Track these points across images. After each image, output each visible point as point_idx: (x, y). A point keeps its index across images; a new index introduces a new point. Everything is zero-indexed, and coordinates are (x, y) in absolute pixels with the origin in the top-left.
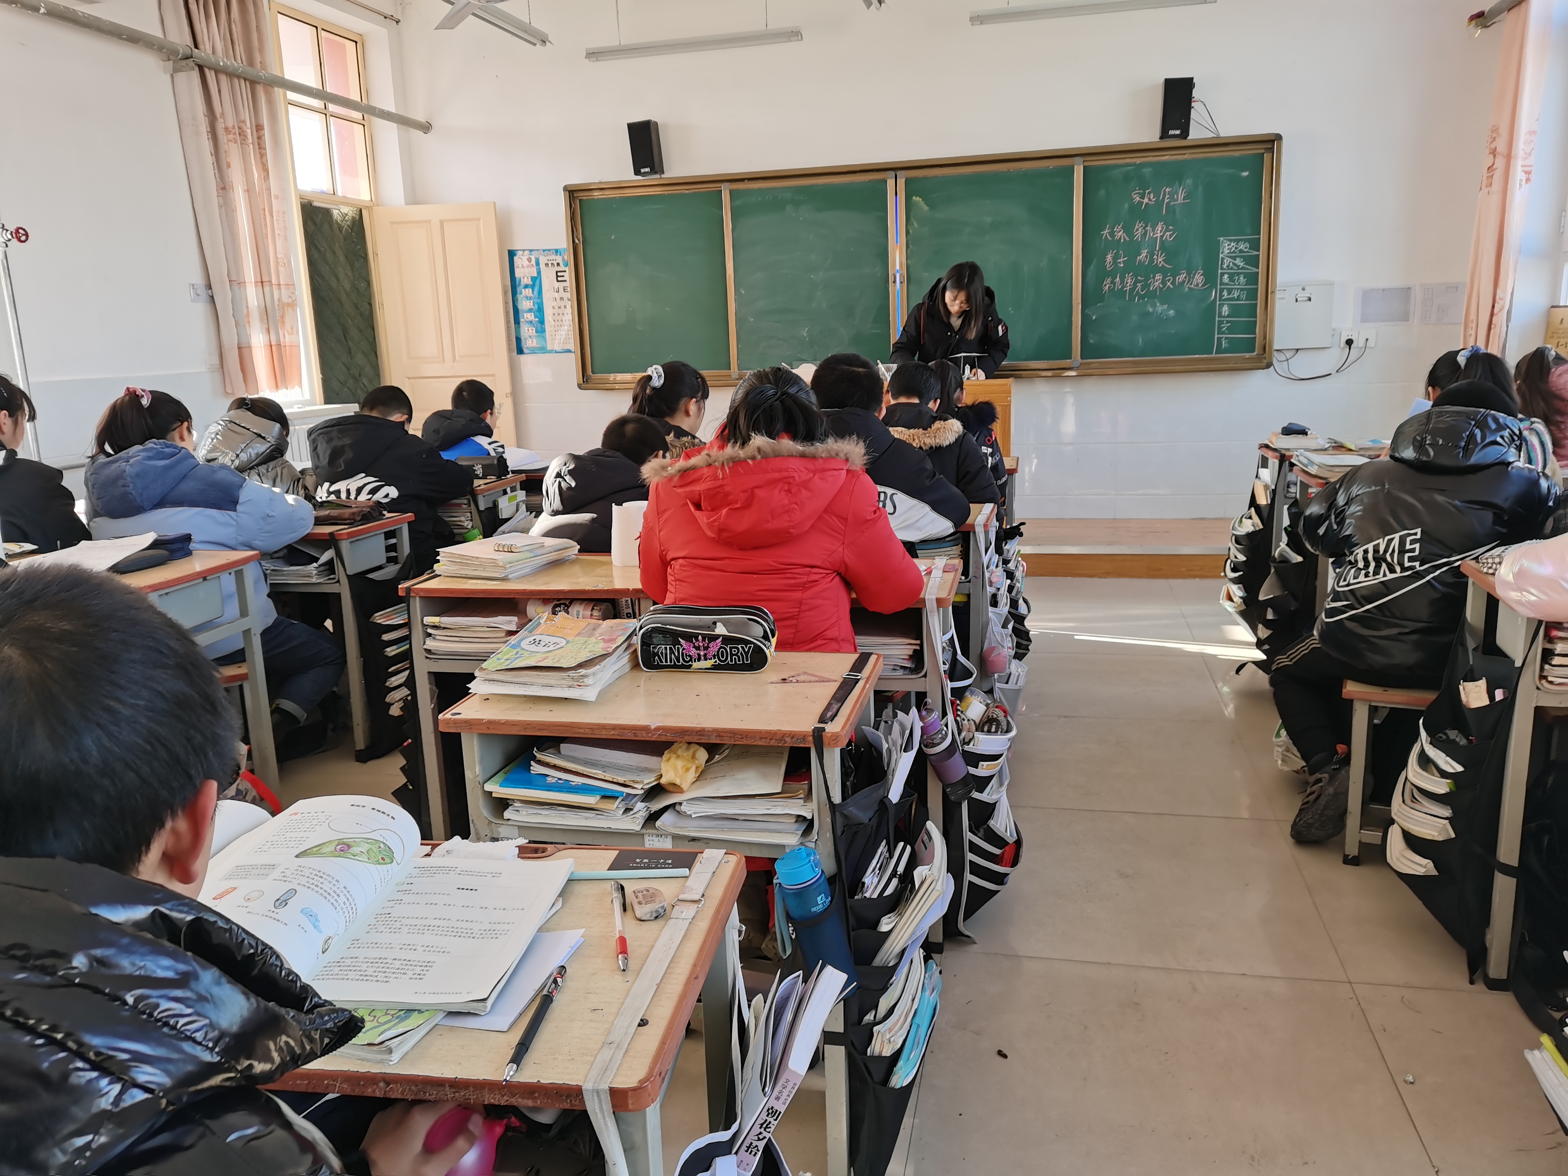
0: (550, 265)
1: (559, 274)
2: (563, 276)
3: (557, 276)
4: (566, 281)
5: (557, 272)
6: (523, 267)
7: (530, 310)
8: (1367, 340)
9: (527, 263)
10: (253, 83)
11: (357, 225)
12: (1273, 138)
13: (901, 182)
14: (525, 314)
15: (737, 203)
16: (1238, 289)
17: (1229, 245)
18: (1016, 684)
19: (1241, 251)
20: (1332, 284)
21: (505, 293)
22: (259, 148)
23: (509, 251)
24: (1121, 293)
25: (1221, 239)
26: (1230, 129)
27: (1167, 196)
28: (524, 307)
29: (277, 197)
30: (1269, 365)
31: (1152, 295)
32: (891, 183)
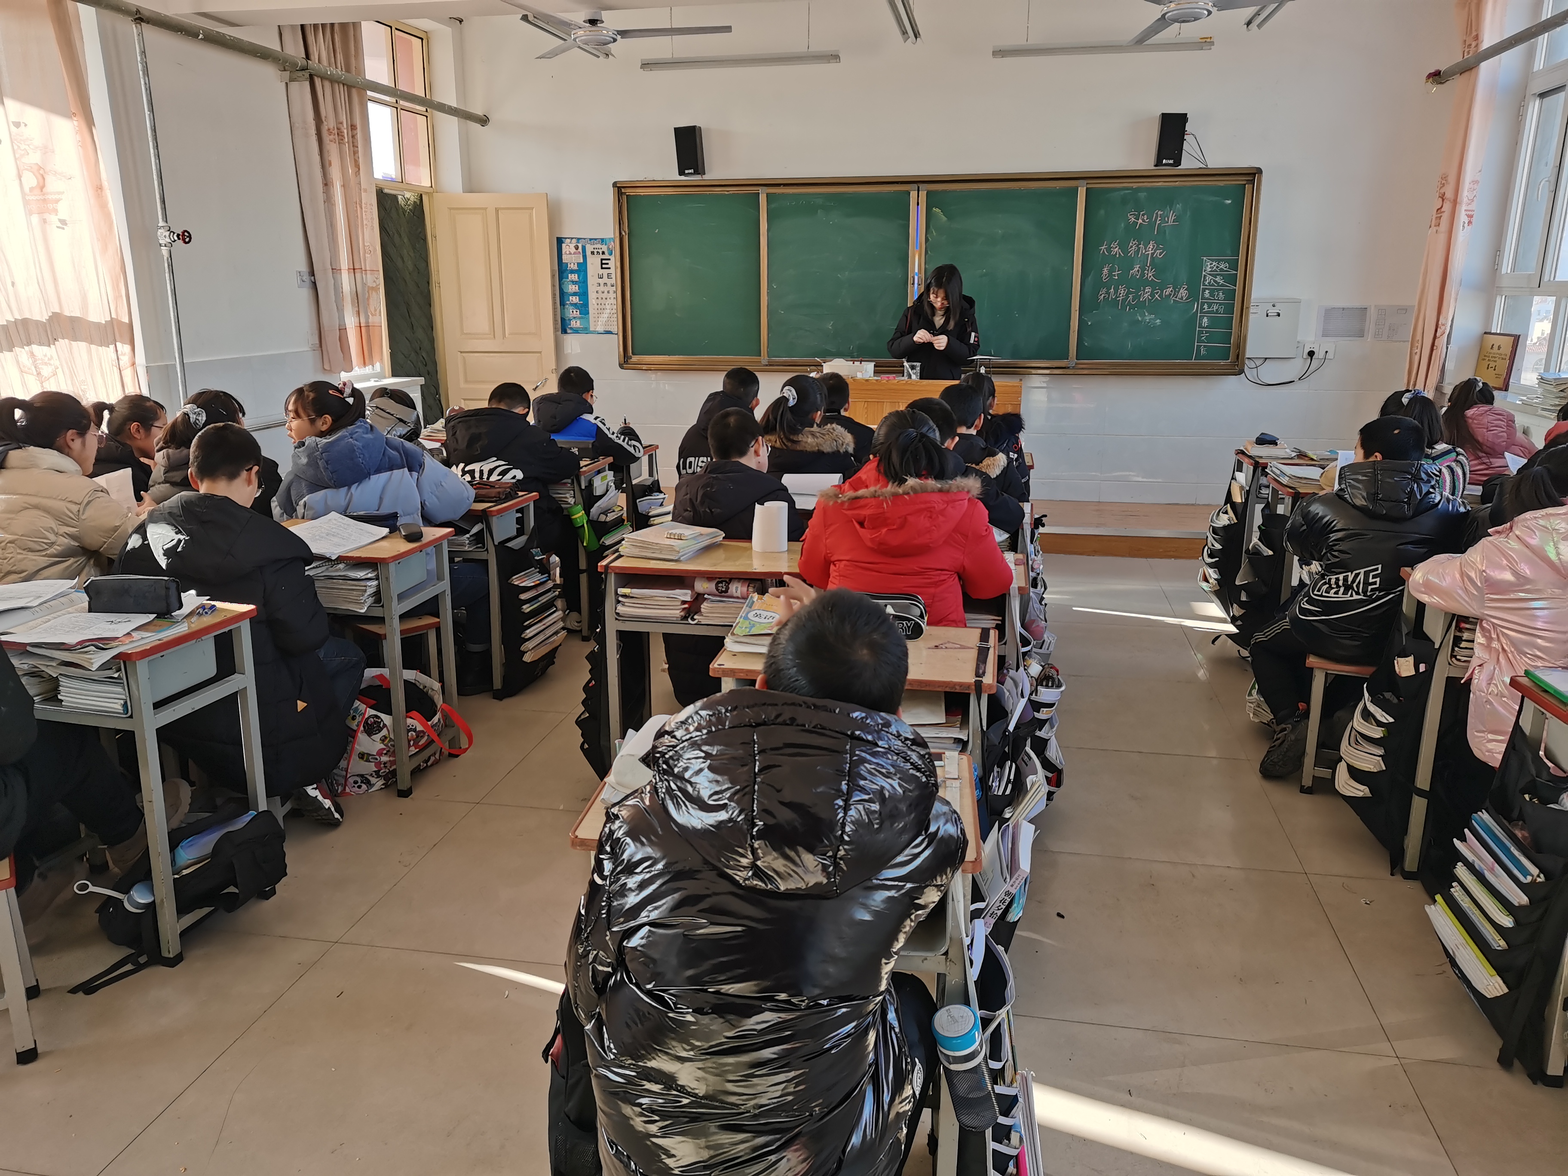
0: (596, 253)
1: (604, 262)
2: (607, 264)
3: (602, 264)
4: (609, 268)
5: (602, 260)
6: (570, 254)
7: (575, 294)
8: (1327, 352)
9: (575, 250)
10: (349, 87)
11: (418, 208)
12: (1255, 171)
13: (923, 194)
14: (571, 297)
15: (773, 206)
16: (1217, 303)
17: (1211, 264)
18: (1048, 649)
19: (1221, 270)
20: (1299, 302)
21: (553, 276)
22: (353, 146)
23: (557, 238)
24: (1115, 302)
25: (1205, 258)
26: (1217, 160)
27: (1159, 218)
28: (570, 290)
29: (365, 191)
30: (1241, 372)
31: (1141, 305)
32: (913, 194)
